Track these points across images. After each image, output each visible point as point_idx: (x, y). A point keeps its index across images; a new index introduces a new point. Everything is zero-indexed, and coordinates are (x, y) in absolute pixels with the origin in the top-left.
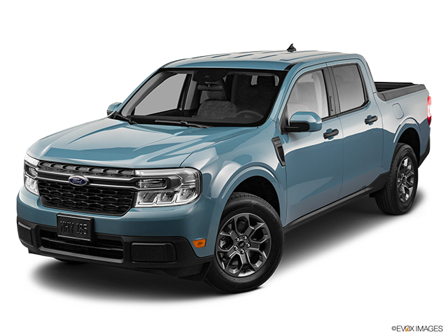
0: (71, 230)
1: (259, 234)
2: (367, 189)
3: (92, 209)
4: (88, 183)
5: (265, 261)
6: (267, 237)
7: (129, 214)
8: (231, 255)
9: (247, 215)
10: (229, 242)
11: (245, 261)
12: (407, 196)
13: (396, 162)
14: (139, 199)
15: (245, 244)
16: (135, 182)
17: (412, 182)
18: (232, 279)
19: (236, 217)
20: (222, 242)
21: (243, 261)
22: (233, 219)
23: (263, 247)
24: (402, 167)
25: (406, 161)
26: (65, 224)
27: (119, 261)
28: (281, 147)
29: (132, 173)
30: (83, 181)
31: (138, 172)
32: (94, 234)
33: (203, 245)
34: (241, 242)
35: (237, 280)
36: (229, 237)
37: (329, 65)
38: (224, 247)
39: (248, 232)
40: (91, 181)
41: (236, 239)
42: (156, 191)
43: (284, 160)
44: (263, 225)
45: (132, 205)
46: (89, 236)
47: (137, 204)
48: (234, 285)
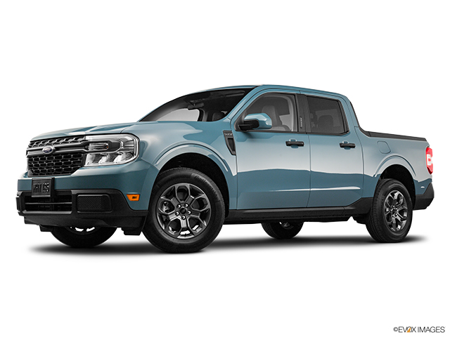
0: (39, 189)
2: (348, 208)
4: (54, 151)
5: (204, 228)
6: (207, 207)
7: (78, 173)
8: (172, 217)
9: (188, 185)
12: (399, 227)
14: (88, 161)
15: (186, 211)
16: (87, 144)
17: (405, 215)
18: (171, 239)
19: (177, 186)
21: (183, 225)
22: (174, 187)
23: (204, 216)
26: (36, 186)
27: (70, 213)
28: (232, 139)
29: (84, 138)
30: (51, 150)
31: (88, 138)
32: (54, 191)
33: (137, 199)
34: (183, 209)
35: (175, 241)
36: (171, 203)
38: (166, 211)
39: (188, 200)
40: (57, 149)
41: (178, 206)
42: (101, 153)
43: (234, 150)
44: (204, 196)
45: (82, 165)
46: (50, 193)
47: (86, 163)
48: (172, 244)
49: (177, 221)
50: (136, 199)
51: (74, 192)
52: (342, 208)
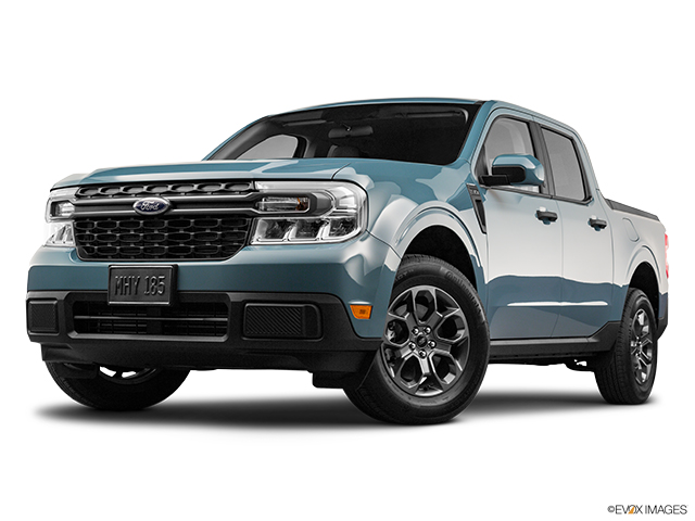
0: (134, 289)
1: (449, 328)
2: (591, 340)
3: (171, 255)
4: (170, 208)
5: (459, 375)
6: (462, 333)
7: (241, 257)
8: (406, 354)
9: (432, 290)
10: (402, 333)
11: (428, 371)
12: (644, 375)
13: (629, 311)
14: (257, 236)
15: (426, 342)
16: (254, 201)
17: (650, 354)
18: (405, 398)
19: (415, 290)
20: (390, 332)
21: (425, 369)
22: (411, 292)
23: (457, 350)
24: (637, 322)
25: (642, 316)
26: (124, 281)
28: (480, 201)
29: (251, 186)
30: (161, 206)
31: (259, 186)
32: (176, 293)
34: (420, 337)
35: (415, 402)
36: (403, 323)
37: (536, 120)
38: (392, 340)
39: (433, 320)
41: (413, 331)
42: (289, 219)
44: (458, 311)
45: (246, 242)
47: (255, 239)
48: (407, 408)
49: (414, 362)
50: (366, 315)
51: (233, 297)
52: (584, 340)
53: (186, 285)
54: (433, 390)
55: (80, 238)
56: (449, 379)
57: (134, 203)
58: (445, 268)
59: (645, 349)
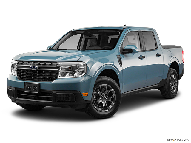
0: (30, 88)
1: (111, 94)
2: (157, 85)
3: (39, 80)
4: (38, 68)
5: (113, 106)
6: (114, 95)
7: (55, 81)
8: (99, 102)
9: (106, 85)
10: (98, 96)
12: (174, 91)
13: (169, 75)
14: (59, 75)
15: (104, 98)
16: (58, 67)
17: (176, 85)
18: (99, 112)
19: (101, 86)
20: (95, 96)
21: (104, 105)
22: (100, 86)
23: (112, 100)
24: (172, 78)
25: (173, 76)
26: (28, 86)
27: (51, 102)
28: (120, 59)
29: (57, 64)
30: (36, 68)
31: (59, 63)
32: (40, 90)
33: (87, 95)
34: (103, 97)
35: (101, 113)
36: (98, 94)
37: (141, 30)
38: (95, 98)
39: (106, 93)
40: (39, 68)
41: (101, 95)
42: (67, 72)
43: (121, 65)
44: (112, 90)
45: (56, 77)
46: (38, 91)
47: (59, 77)
48: (100, 115)
49: (101, 103)
51: (53, 92)
52: (155, 85)
53: (42, 88)
54: (106, 110)
55: (18, 74)
56: (110, 107)
57: (30, 66)
58: (109, 79)
59: (175, 84)
